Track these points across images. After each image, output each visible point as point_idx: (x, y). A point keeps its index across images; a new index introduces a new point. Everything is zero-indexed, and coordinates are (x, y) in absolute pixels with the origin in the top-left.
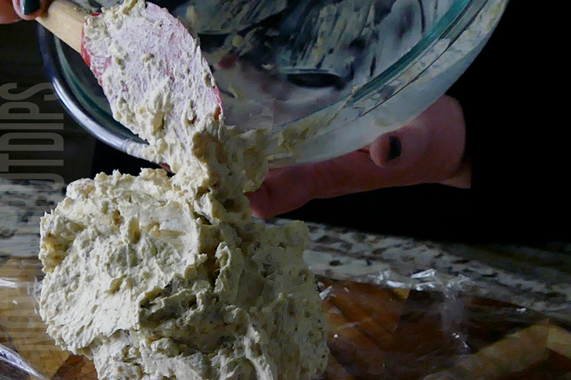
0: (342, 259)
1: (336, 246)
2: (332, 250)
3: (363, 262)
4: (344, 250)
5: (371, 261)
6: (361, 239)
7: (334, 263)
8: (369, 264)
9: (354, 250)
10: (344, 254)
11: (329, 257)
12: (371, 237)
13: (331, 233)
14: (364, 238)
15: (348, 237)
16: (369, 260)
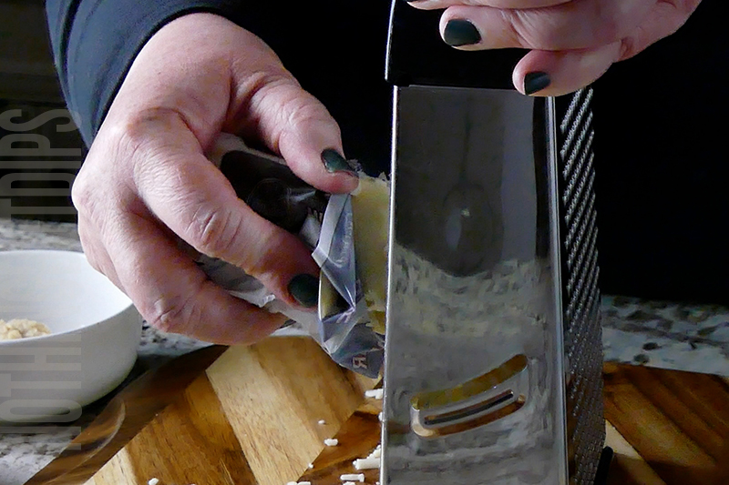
0: (660, 341)
1: (653, 324)
2: (646, 329)
3: (686, 345)
4: (661, 329)
5: (696, 344)
6: (684, 316)
7: (649, 347)
8: (694, 347)
9: (674, 330)
10: (662, 335)
11: (642, 339)
12: (697, 313)
13: (645, 308)
14: (687, 313)
15: (668, 313)
16: (694, 343)
